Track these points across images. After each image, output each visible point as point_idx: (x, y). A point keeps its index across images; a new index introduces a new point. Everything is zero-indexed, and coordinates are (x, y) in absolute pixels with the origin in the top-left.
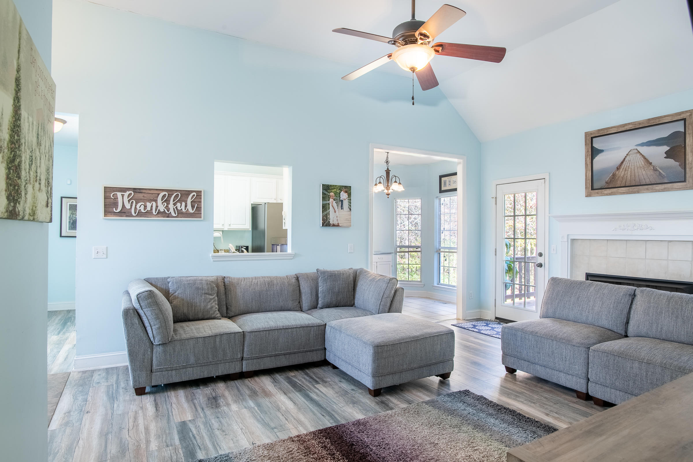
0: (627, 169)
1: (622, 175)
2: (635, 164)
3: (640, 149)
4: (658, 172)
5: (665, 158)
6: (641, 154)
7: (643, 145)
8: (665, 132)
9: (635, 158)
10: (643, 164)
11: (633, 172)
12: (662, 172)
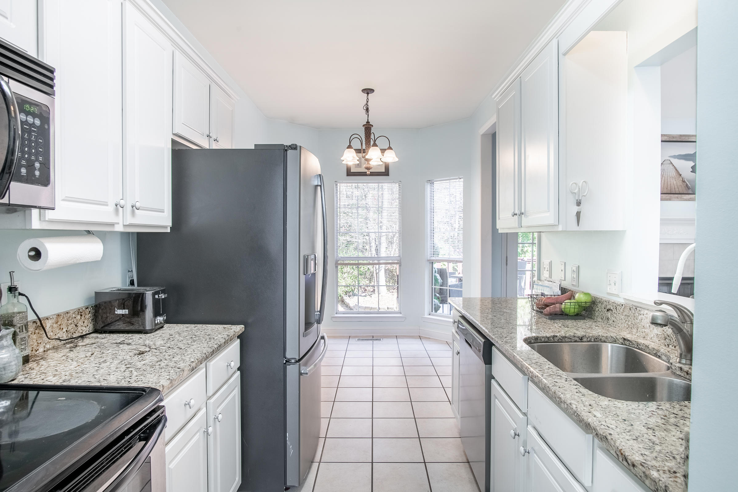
2: (668, 173)
3: (673, 160)
4: (686, 184)
5: (691, 172)
6: (673, 165)
7: (675, 157)
9: (668, 168)
10: (675, 174)
11: (666, 181)
12: (688, 184)
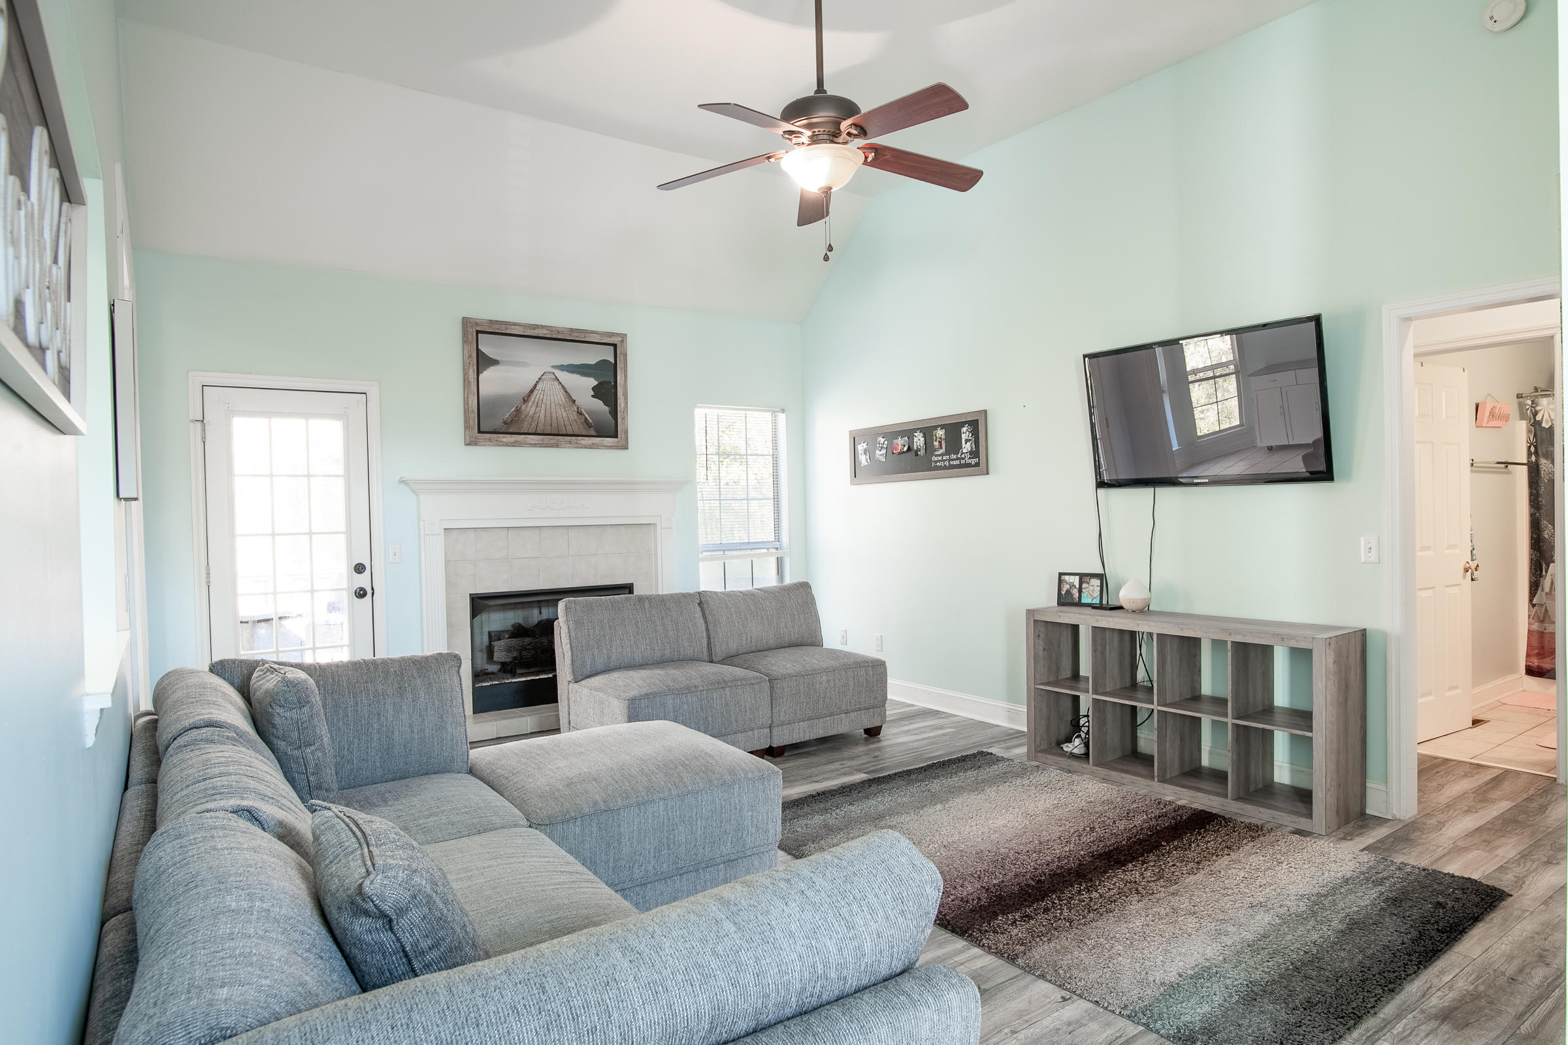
0: (540, 404)
1: (531, 413)
2: (552, 397)
3: (559, 373)
4: (583, 418)
5: (592, 396)
6: (561, 383)
7: (562, 368)
8: (591, 356)
9: (551, 387)
10: (563, 399)
11: (548, 412)
12: (588, 418)
